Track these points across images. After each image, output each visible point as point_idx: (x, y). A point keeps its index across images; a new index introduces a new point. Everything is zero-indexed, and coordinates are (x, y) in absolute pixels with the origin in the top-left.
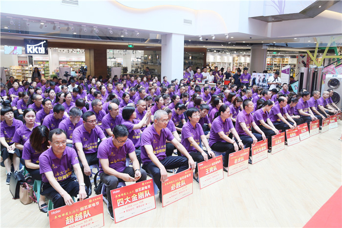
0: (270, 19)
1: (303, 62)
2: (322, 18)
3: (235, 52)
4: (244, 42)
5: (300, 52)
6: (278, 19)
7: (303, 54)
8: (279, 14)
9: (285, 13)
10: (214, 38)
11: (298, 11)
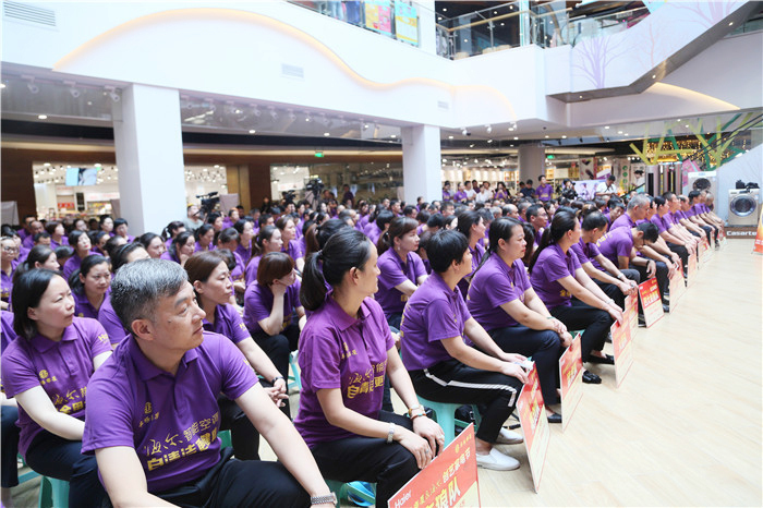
0: (568, 98)
1: (588, 172)
2: (650, 94)
3: (476, 161)
4: (516, 138)
5: (581, 156)
6: (587, 96)
7: (587, 159)
8: (595, 88)
9: (606, 86)
10: (490, 130)
11: (628, 84)
